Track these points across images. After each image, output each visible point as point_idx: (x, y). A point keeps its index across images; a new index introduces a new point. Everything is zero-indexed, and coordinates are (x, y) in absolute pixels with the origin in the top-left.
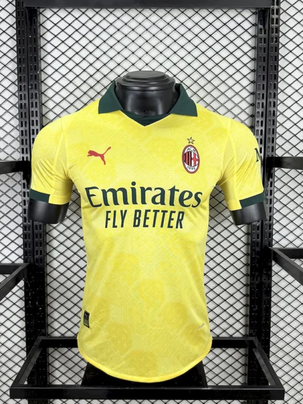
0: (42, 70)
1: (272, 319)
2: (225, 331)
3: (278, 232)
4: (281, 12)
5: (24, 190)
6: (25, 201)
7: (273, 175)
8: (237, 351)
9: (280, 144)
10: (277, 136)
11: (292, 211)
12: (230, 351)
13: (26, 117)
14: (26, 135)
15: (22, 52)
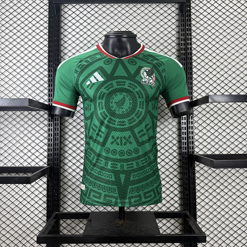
0: (62, 57)
1: (197, 200)
2: (169, 208)
3: (197, 146)
4: (192, 26)
5: (49, 123)
6: (49, 129)
7: (193, 113)
8: (177, 221)
9: (196, 96)
10: (194, 91)
11: (205, 134)
12: (172, 221)
13: (52, 81)
14: (52, 91)
15: (51, 46)
